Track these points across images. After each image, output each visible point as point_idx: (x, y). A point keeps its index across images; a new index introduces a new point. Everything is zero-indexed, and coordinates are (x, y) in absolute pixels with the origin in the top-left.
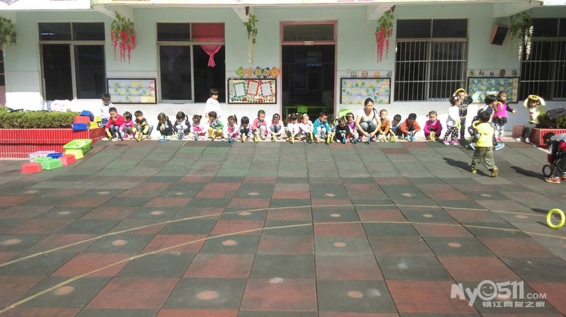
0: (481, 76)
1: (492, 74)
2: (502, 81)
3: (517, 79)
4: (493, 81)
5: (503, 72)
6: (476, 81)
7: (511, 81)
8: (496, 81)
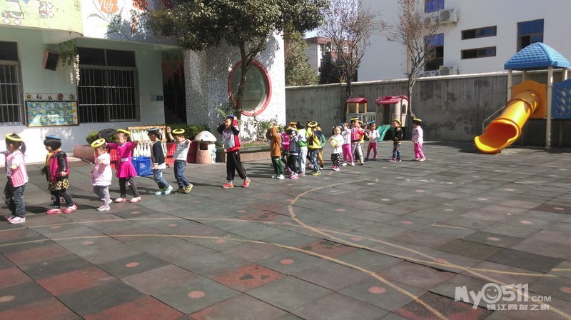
0: (39, 99)
1: (50, 98)
2: (61, 105)
3: (75, 103)
4: (52, 105)
5: (60, 96)
6: (34, 105)
7: (69, 104)
8: (55, 104)
